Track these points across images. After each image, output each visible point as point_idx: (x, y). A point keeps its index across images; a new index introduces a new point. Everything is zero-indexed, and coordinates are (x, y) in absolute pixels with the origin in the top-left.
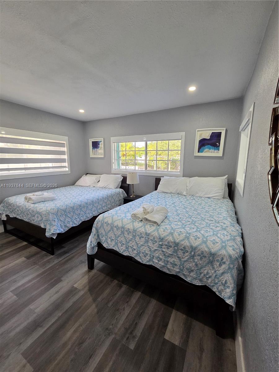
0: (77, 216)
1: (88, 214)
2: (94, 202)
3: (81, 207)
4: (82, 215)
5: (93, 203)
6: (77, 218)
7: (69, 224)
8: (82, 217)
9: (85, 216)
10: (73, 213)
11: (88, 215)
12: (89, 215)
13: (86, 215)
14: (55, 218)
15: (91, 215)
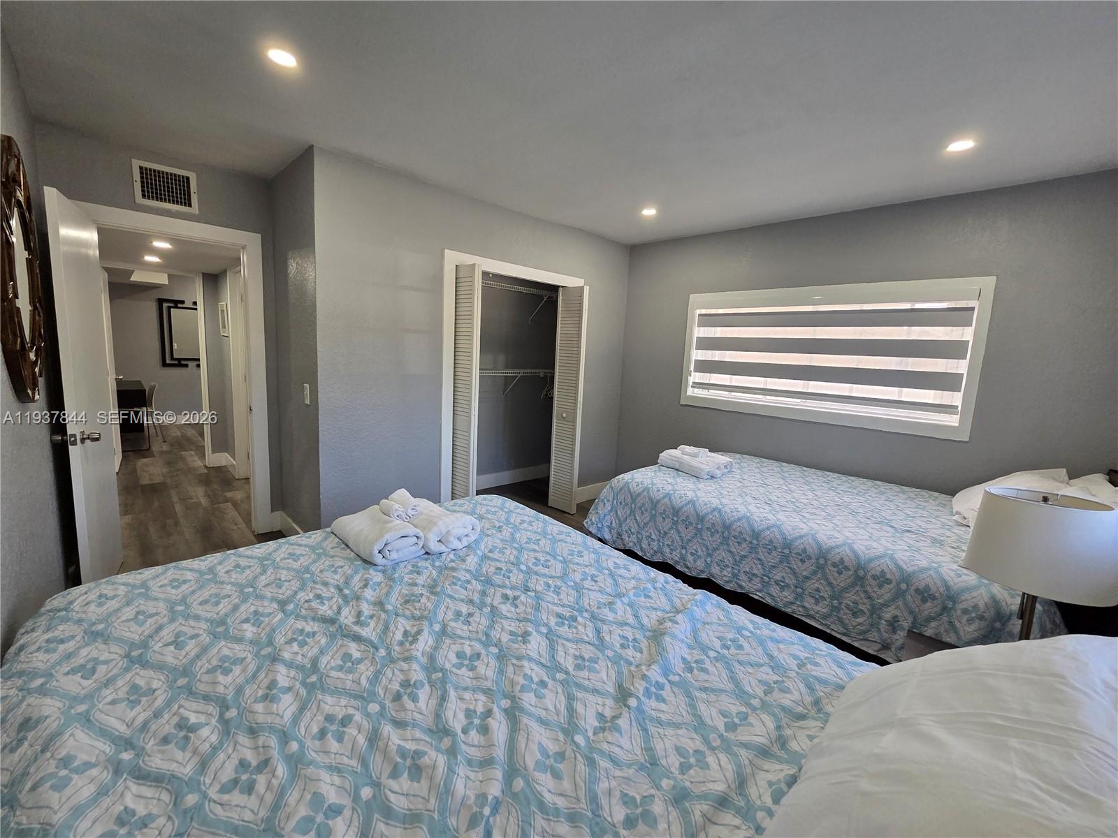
0: (657, 533)
1: (692, 554)
2: (733, 533)
3: (678, 518)
4: (673, 542)
5: (726, 534)
6: (654, 537)
7: (629, 537)
8: (668, 545)
9: (681, 554)
10: (650, 520)
11: (690, 558)
12: (695, 561)
13: (684, 551)
14: (608, 501)
15: (700, 564)
